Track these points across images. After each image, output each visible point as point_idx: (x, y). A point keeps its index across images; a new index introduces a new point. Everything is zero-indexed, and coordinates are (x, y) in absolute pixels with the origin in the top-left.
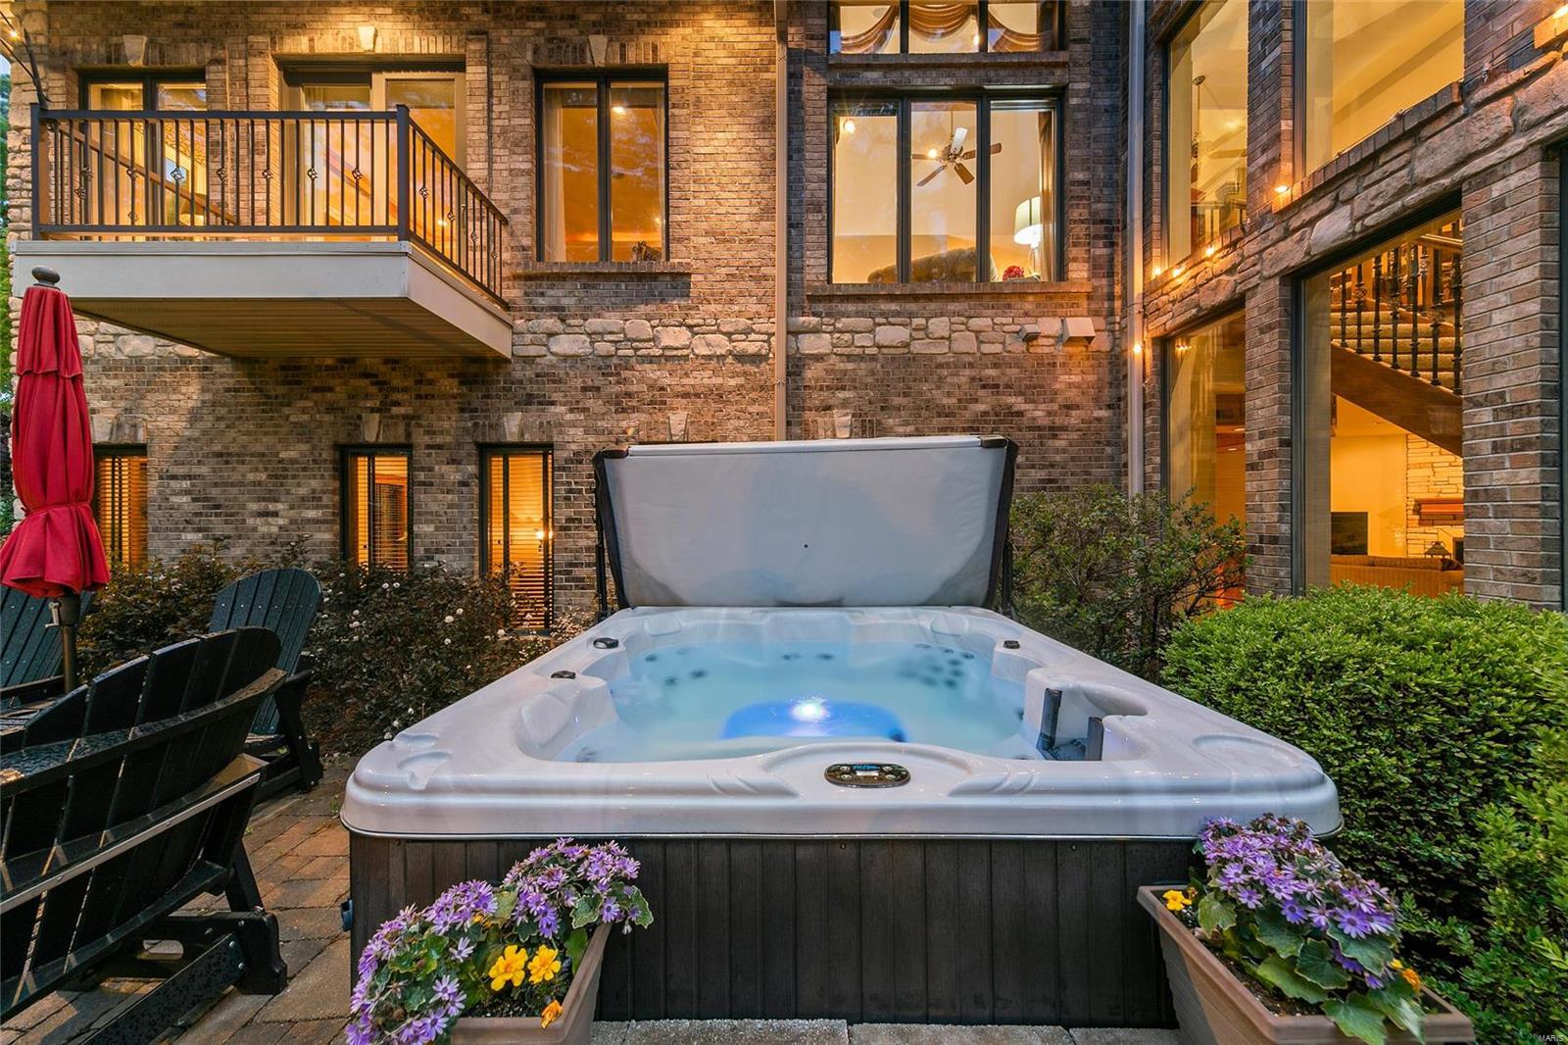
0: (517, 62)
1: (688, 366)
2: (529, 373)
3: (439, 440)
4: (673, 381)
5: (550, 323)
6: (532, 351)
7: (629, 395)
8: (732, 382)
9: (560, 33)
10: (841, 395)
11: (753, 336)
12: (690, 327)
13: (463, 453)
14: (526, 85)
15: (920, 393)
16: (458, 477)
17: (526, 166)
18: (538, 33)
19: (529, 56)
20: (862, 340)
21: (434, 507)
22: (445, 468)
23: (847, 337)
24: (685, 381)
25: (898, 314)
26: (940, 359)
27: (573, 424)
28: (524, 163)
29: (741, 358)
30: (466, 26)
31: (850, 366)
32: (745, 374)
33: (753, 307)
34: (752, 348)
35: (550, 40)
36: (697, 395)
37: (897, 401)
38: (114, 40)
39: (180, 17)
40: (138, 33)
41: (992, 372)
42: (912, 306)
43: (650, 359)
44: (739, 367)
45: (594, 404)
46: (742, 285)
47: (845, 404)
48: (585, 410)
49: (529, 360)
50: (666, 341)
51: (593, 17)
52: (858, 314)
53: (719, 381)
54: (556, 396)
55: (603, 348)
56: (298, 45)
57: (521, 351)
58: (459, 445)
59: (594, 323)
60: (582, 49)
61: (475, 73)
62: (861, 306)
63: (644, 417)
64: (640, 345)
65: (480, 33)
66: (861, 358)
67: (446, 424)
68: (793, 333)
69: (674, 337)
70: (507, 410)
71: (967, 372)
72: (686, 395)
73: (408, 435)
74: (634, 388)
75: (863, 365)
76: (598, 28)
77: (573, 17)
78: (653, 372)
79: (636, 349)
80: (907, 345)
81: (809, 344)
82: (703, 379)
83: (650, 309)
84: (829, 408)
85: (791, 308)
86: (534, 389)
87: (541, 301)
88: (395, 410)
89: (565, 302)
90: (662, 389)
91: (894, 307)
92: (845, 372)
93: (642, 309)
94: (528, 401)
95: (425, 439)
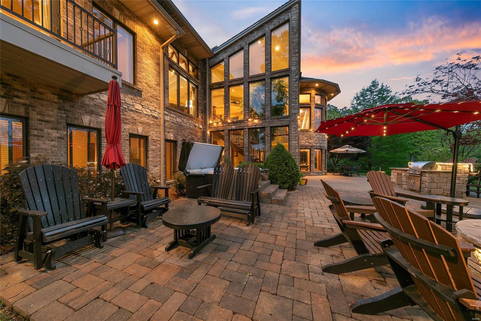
1: (142, 115)
2: (92, 103)
3: (47, 118)
4: (138, 118)
7: (126, 119)
8: (152, 122)
10: (171, 130)
11: (156, 112)
12: (142, 105)
13: (59, 126)
15: (183, 133)
16: (58, 135)
20: (174, 120)
21: (44, 146)
22: (50, 131)
23: (172, 118)
24: (141, 119)
25: (180, 116)
26: (185, 127)
29: (153, 117)
31: (173, 124)
32: (154, 121)
34: (156, 115)
36: (144, 124)
37: (180, 133)
41: (191, 131)
42: (181, 115)
43: (132, 111)
44: (153, 119)
46: (153, 99)
47: (172, 132)
50: (136, 107)
52: (174, 114)
53: (148, 121)
58: (58, 123)
62: (174, 113)
63: (130, 126)
64: (130, 106)
66: (174, 123)
67: (51, 113)
68: (165, 115)
69: (138, 107)
70: (84, 114)
71: (188, 130)
72: (141, 123)
73: (27, 113)
74: (128, 118)
75: (175, 125)
78: (133, 115)
79: (128, 107)
80: (181, 123)
81: (167, 118)
82: (145, 119)
83: (132, 97)
84: (169, 132)
85: (164, 109)
86: (94, 109)
88: (17, 100)
90: (135, 120)
91: (179, 115)
92: (172, 125)
93: (130, 96)
94: (91, 113)
95: (39, 117)
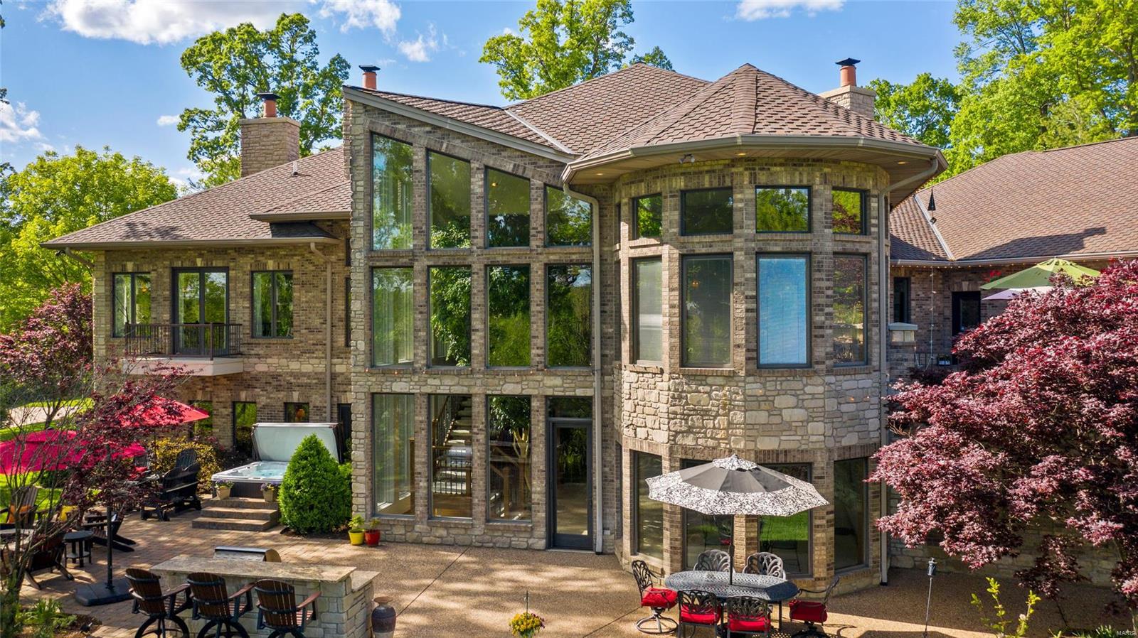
0: (245, 269)
1: (299, 375)
2: (249, 377)
3: (220, 400)
4: (295, 381)
5: (256, 360)
6: (250, 370)
7: (280, 386)
8: (314, 381)
9: (259, 259)
11: (321, 365)
12: (300, 362)
13: (228, 405)
16: (226, 413)
17: (248, 305)
18: (252, 258)
19: (249, 267)
21: (219, 423)
24: (298, 381)
27: (263, 396)
29: (316, 373)
30: (230, 257)
32: (318, 379)
33: (321, 355)
34: (320, 370)
35: (256, 261)
36: (303, 386)
38: (124, 263)
39: (143, 255)
40: (131, 261)
43: (287, 373)
44: (316, 377)
45: (269, 388)
46: (317, 347)
48: (266, 390)
49: (248, 373)
50: (292, 367)
51: (269, 253)
53: (309, 381)
54: (258, 385)
55: (272, 369)
57: (246, 369)
58: (227, 402)
59: (269, 361)
60: (265, 265)
63: (285, 393)
64: (284, 368)
65: (234, 259)
67: (222, 395)
68: (333, 364)
69: (294, 366)
70: (242, 390)
72: (298, 386)
73: (211, 398)
74: (282, 383)
76: (271, 257)
77: (263, 253)
78: (288, 378)
79: (283, 370)
81: (339, 369)
82: (305, 380)
84: (346, 392)
85: (332, 356)
86: (250, 383)
87: (253, 352)
88: (207, 389)
89: (260, 352)
90: (291, 383)
94: (249, 387)
95: (217, 400)
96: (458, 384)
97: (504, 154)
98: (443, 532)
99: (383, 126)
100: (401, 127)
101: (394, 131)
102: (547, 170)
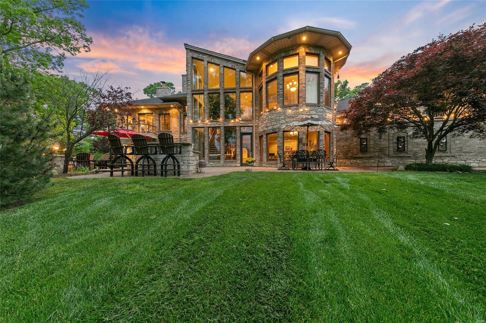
0: (157, 113)
9: (161, 111)
14: (158, 115)
18: (159, 111)
28: (158, 122)
33: (177, 134)
46: (176, 132)
56: (140, 112)
60: (163, 112)
61: (154, 114)
65: (154, 111)
68: (180, 136)
76: (164, 110)
77: (162, 109)
81: (182, 137)
85: (180, 134)
96: (216, 124)
97: (229, 62)
98: (212, 163)
99: (195, 55)
100: (201, 55)
101: (199, 57)
102: (240, 67)
